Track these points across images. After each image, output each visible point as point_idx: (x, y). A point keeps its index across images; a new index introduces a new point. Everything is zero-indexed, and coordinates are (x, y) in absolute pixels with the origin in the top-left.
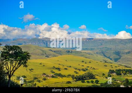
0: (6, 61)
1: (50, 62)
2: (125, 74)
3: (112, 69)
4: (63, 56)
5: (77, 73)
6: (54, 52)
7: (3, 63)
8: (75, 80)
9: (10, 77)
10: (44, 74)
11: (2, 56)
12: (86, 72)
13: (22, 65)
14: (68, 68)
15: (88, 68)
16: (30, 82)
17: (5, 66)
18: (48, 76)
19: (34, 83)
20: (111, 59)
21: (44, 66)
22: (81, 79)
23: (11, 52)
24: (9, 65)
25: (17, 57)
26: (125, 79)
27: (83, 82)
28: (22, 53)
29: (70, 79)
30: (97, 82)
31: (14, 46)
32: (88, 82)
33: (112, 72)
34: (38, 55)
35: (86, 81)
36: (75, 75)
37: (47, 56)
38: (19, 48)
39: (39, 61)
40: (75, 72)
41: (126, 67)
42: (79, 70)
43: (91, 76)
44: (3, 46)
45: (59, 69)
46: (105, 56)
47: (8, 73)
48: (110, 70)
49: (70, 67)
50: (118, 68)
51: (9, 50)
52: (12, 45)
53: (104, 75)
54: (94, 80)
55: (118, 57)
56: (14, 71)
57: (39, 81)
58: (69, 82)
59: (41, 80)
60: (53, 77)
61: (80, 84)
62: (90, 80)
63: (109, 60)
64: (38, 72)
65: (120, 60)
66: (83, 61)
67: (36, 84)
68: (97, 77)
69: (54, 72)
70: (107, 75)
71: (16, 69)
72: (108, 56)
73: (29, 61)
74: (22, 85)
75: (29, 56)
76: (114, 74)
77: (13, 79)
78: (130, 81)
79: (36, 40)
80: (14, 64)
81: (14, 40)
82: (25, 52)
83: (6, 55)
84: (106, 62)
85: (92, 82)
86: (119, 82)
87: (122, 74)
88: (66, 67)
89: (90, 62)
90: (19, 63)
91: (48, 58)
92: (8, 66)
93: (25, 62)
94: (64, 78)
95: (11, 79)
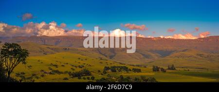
0: (6, 58)
1: (48, 59)
2: (120, 71)
3: (107, 66)
4: (60, 53)
5: (73, 70)
6: (52, 49)
7: (3, 60)
8: (72, 76)
9: (9, 74)
10: (43, 71)
11: (2, 53)
12: (82, 69)
13: (21, 62)
14: (65, 65)
15: (84, 65)
16: (28, 78)
17: (4, 63)
18: (46, 73)
19: (33, 80)
20: (106, 56)
21: (42, 63)
22: (78, 75)
23: (10, 50)
24: (9, 63)
25: (16, 54)
26: (119, 76)
27: (79, 78)
28: (21, 50)
29: (67, 76)
30: (93, 78)
31: (13, 44)
32: (84, 79)
33: (107, 68)
34: (37, 52)
35: (82, 77)
36: (72, 72)
37: (45, 54)
38: (18, 45)
39: (37, 58)
40: (72, 69)
41: (121, 64)
42: (76, 67)
43: (87, 73)
44: (3, 43)
45: (56, 66)
46: (100, 53)
47: (7, 70)
48: (105, 67)
49: (67, 64)
50: (113, 65)
51: (9, 48)
52: (11, 43)
53: (99, 71)
54: (90, 77)
55: (113, 54)
56: (13, 68)
57: (38, 78)
58: (66, 79)
59: (39, 76)
60: (50, 73)
61: (76, 80)
62: (86, 77)
63: (104, 57)
64: (37, 69)
65: (114, 57)
66: (79, 59)
67: (34, 80)
68: (92, 73)
69: (51, 69)
70: (102, 72)
71: (15, 66)
72: (103, 53)
73: (27, 58)
74: (21, 81)
75: (27, 53)
76: (110, 71)
77: (12, 75)
78: (124, 77)
79: (35, 38)
80: (13, 61)
81: (13, 37)
82: (23, 50)
83: (5, 53)
84: (101, 59)
85: (88, 78)
86: (114, 78)
87: (117, 71)
88: (63, 64)
89: (86, 59)
90: (18, 60)
91: (46, 56)
92: (7, 63)
93: (24, 59)
94: (61, 75)
95: (11, 75)
